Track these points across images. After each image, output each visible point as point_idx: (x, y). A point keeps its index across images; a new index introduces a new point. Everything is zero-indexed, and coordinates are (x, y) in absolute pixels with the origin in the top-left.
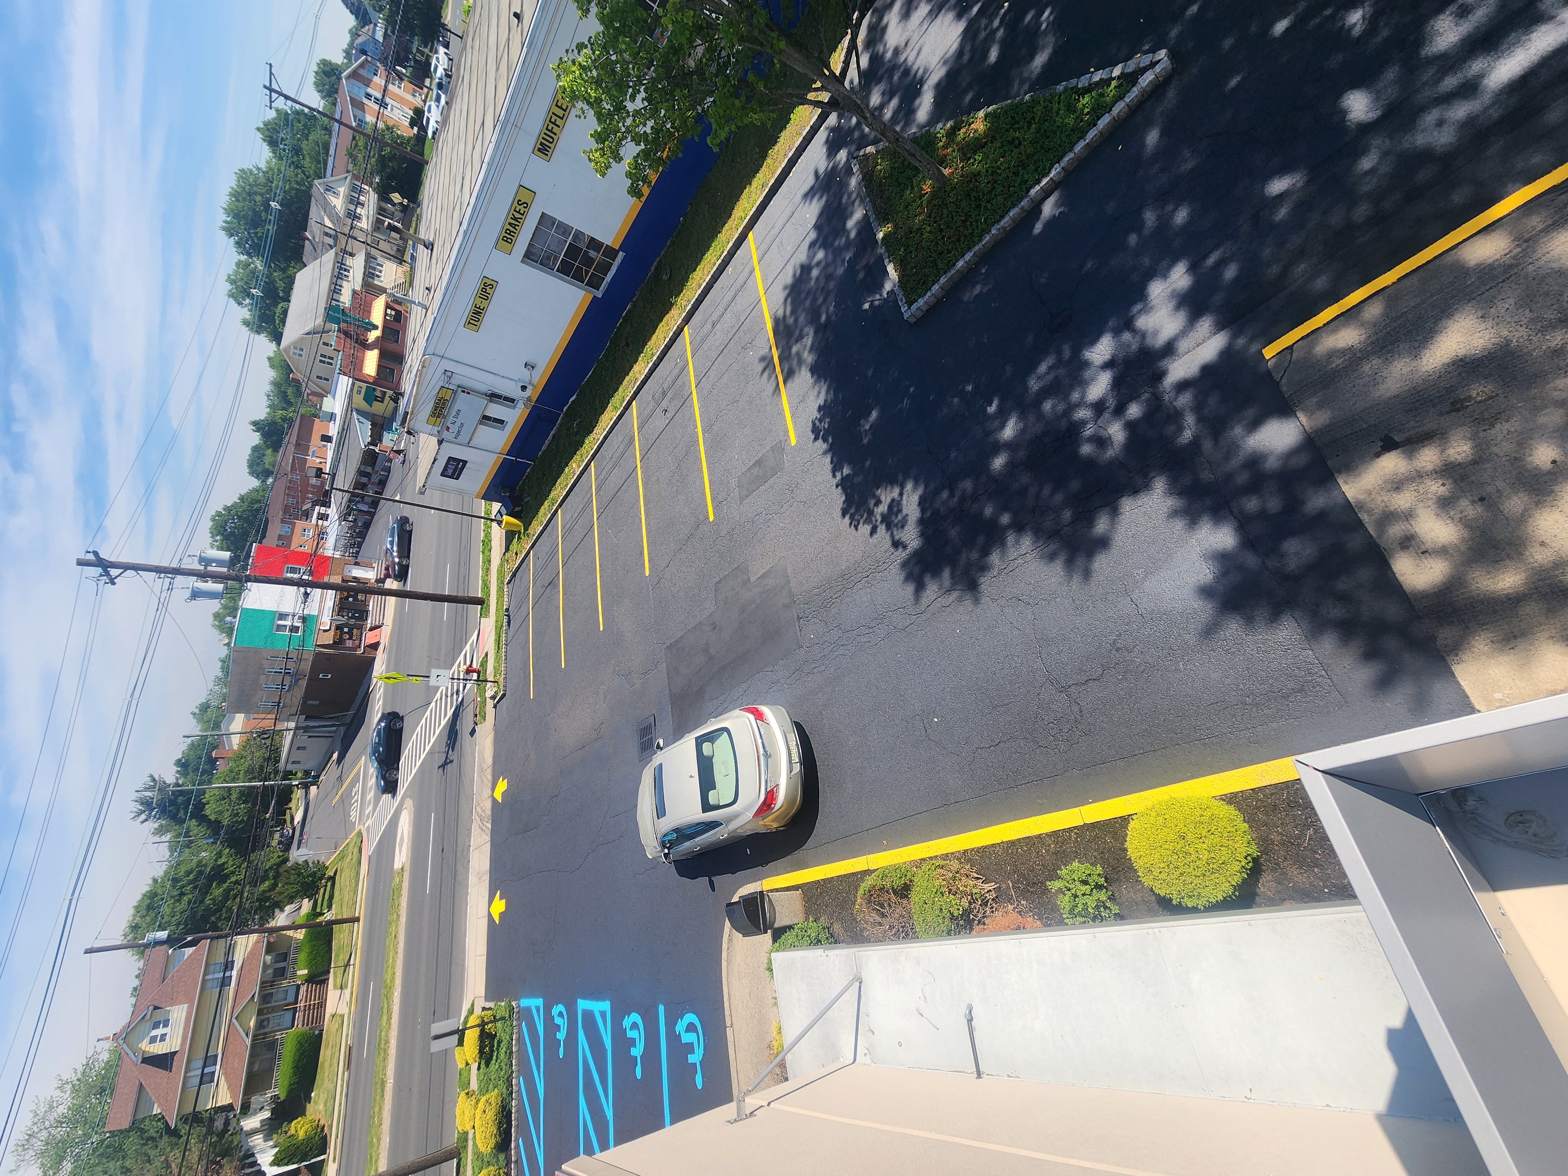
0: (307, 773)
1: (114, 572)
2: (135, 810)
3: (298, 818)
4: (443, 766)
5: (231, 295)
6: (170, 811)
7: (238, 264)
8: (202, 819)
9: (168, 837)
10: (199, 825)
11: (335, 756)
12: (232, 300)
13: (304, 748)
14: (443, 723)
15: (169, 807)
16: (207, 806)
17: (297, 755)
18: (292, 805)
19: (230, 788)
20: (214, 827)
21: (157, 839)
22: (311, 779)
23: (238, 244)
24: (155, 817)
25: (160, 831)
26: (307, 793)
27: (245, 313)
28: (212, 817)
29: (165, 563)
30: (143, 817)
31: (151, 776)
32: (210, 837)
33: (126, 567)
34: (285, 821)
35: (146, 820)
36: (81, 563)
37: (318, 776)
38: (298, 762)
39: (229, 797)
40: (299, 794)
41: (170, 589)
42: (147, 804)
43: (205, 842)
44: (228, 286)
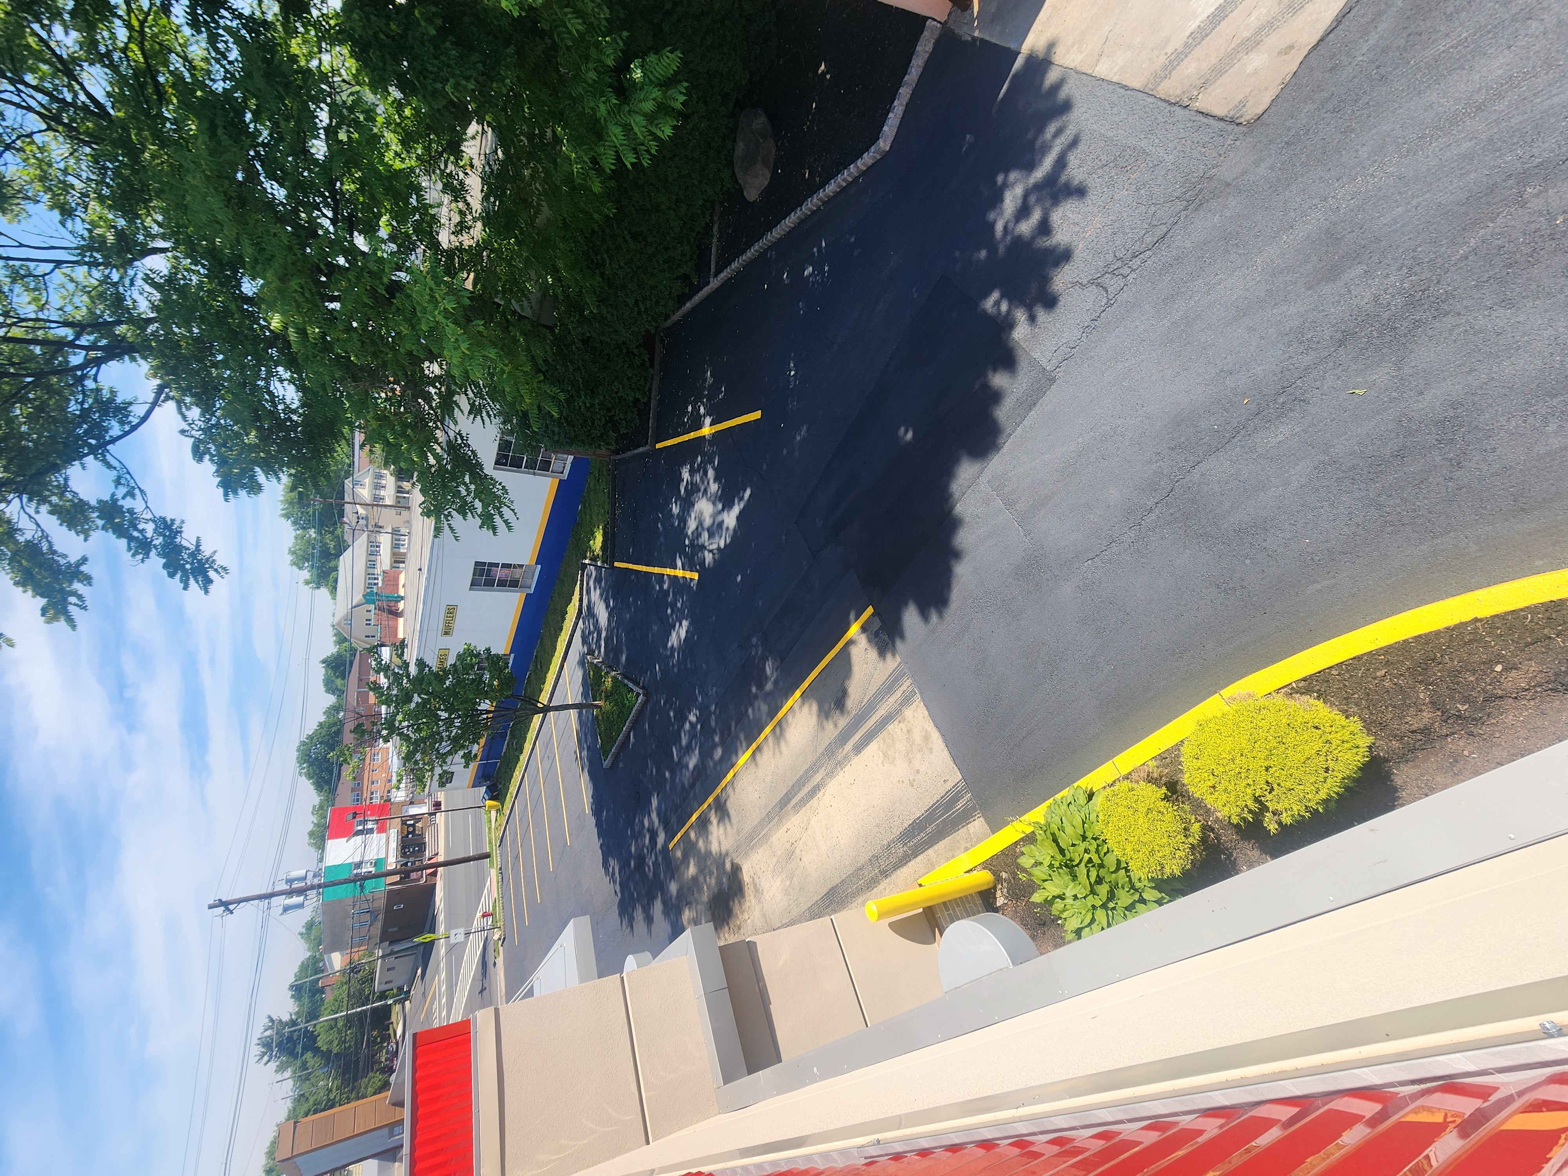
0: (400, 989)
1: (231, 907)
2: (259, 1053)
3: (399, 1032)
4: (481, 992)
5: (294, 563)
6: (289, 1048)
7: (296, 538)
8: (317, 1051)
9: (288, 1073)
10: (314, 1056)
11: (419, 971)
12: (294, 567)
13: (393, 968)
14: (478, 954)
15: (287, 1044)
16: (318, 1039)
17: (390, 976)
18: (393, 1018)
19: (336, 1019)
20: (326, 1056)
21: (279, 1077)
22: (403, 995)
23: (295, 523)
24: (276, 1056)
25: (281, 1069)
26: (403, 1007)
27: (306, 574)
28: (324, 1048)
29: (263, 892)
30: (266, 1058)
31: (269, 1017)
32: (325, 1066)
33: (239, 901)
34: (389, 1035)
35: (269, 1061)
36: (211, 907)
37: (409, 992)
38: (391, 982)
39: (336, 1025)
40: (397, 1008)
41: (269, 908)
42: (267, 1044)
43: (321, 1072)
44: (290, 558)
